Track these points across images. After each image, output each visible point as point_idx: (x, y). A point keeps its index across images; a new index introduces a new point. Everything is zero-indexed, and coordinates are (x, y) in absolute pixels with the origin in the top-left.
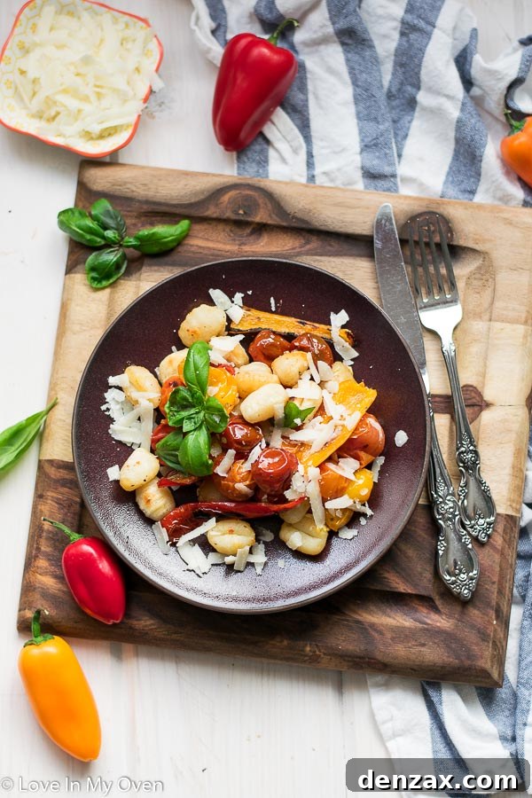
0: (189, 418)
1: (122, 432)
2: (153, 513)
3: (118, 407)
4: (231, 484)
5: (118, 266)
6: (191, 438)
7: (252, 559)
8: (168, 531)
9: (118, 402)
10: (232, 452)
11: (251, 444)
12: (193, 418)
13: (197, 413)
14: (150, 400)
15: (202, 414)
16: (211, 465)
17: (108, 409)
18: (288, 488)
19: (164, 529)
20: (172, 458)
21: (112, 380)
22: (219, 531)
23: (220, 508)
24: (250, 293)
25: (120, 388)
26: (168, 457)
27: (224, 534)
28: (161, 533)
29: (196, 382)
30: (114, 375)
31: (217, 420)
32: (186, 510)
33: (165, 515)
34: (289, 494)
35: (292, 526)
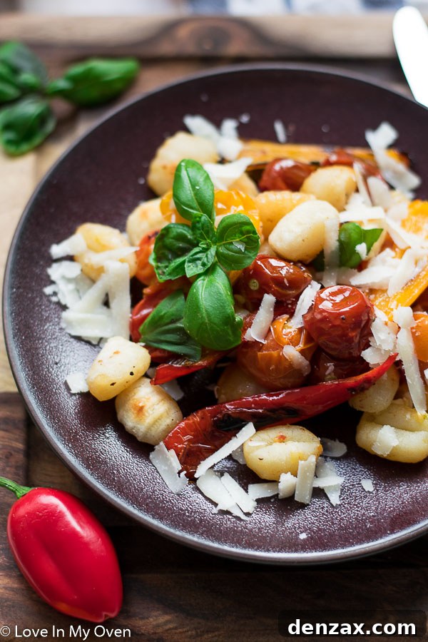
0: (193, 261)
1: (82, 323)
2: (149, 429)
3: (71, 286)
4: (275, 353)
5: (42, 119)
6: (200, 285)
7: (320, 483)
8: (178, 455)
9: (69, 280)
10: (269, 299)
11: (297, 286)
12: (199, 259)
13: (205, 250)
14: (122, 261)
15: (213, 251)
16: (240, 323)
17: (55, 294)
18: (368, 346)
19: (172, 452)
20: (170, 337)
21: (57, 250)
22: (263, 440)
23: (259, 404)
24: (245, 119)
25: (71, 258)
26: (163, 338)
27: (271, 444)
28: (166, 460)
29: (195, 204)
30: (59, 242)
31: (241, 247)
32: (202, 418)
33: (169, 429)
34: (369, 356)
35: (378, 420)
